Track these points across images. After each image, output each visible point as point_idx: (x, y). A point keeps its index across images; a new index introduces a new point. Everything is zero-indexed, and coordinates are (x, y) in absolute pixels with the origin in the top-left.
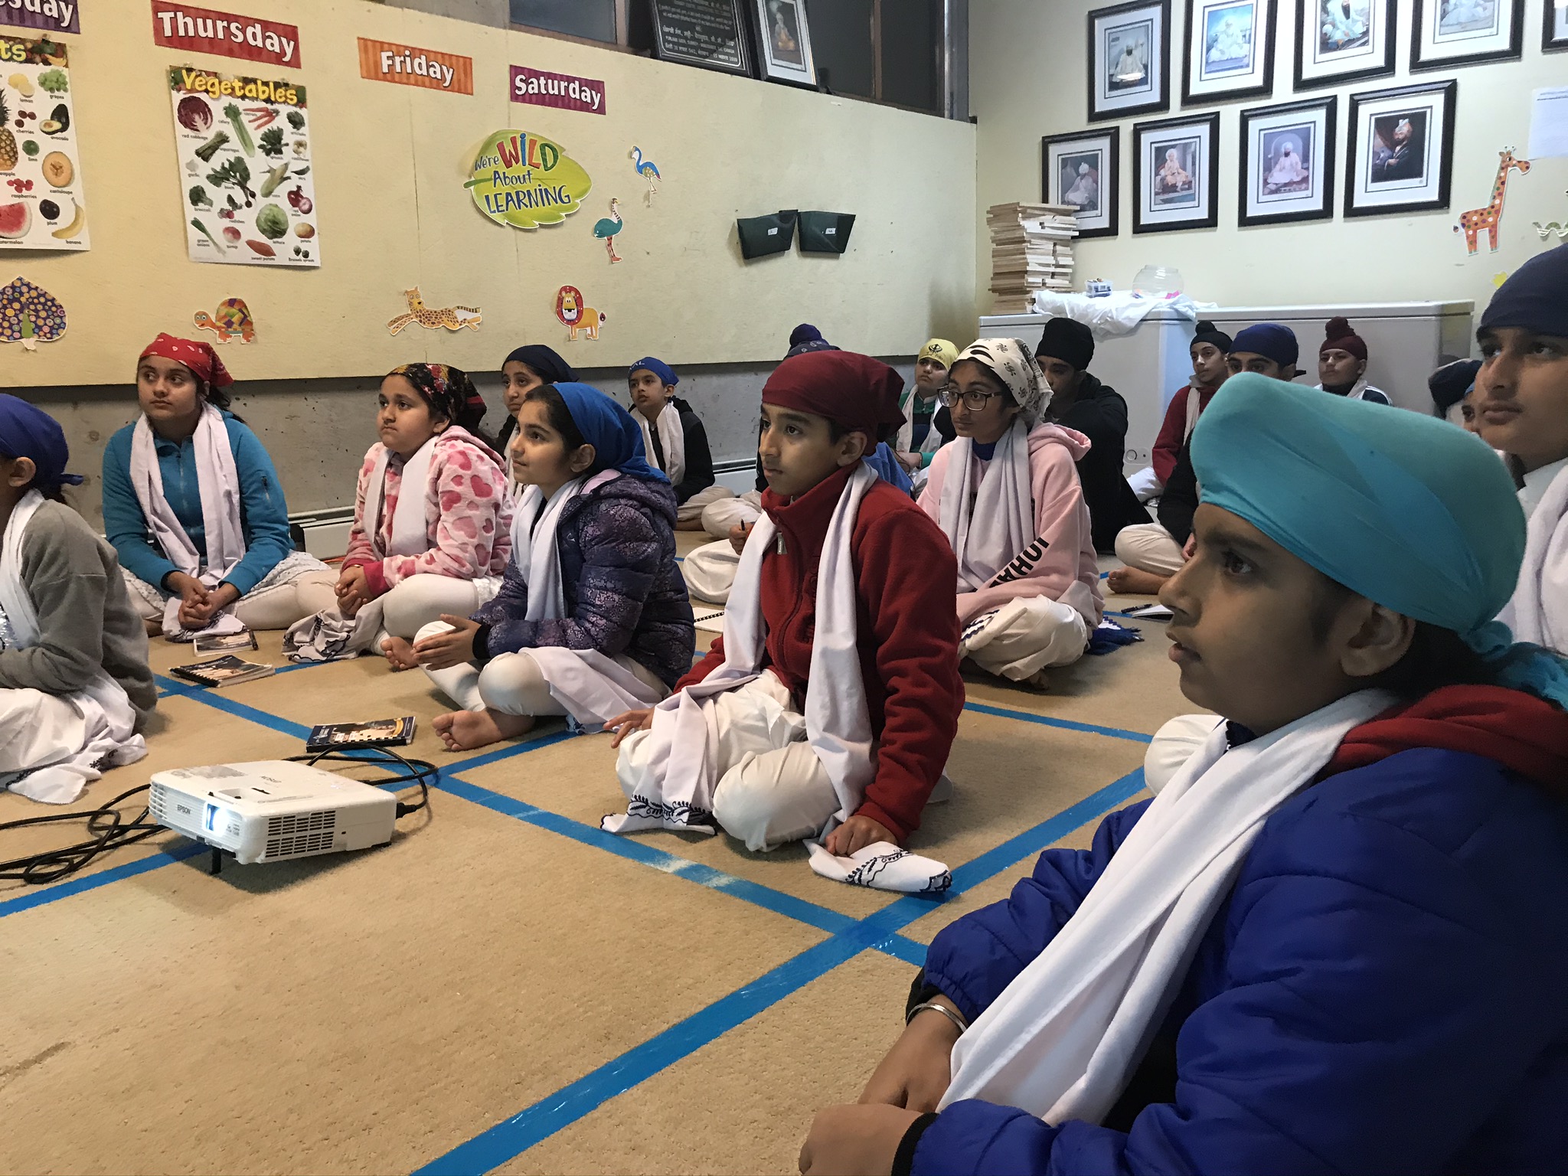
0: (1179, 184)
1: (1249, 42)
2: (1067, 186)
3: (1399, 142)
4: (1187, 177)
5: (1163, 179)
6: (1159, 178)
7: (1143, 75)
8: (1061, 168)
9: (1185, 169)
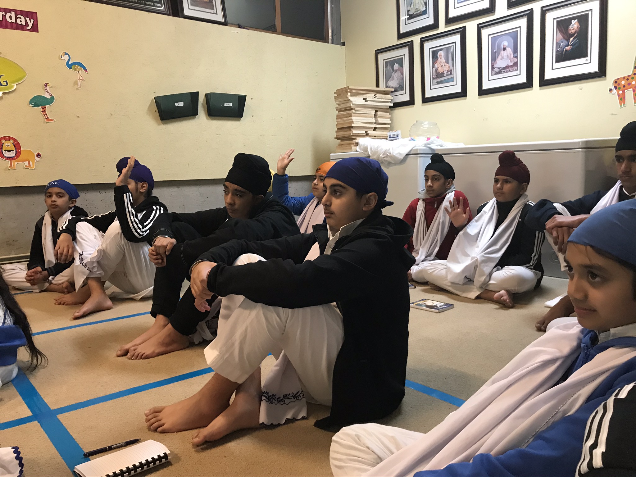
0: (445, 72)
2: (388, 78)
4: (449, 67)
5: (436, 70)
6: (434, 69)
7: (424, 9)
8: (386, 68)
9: (448, 63)
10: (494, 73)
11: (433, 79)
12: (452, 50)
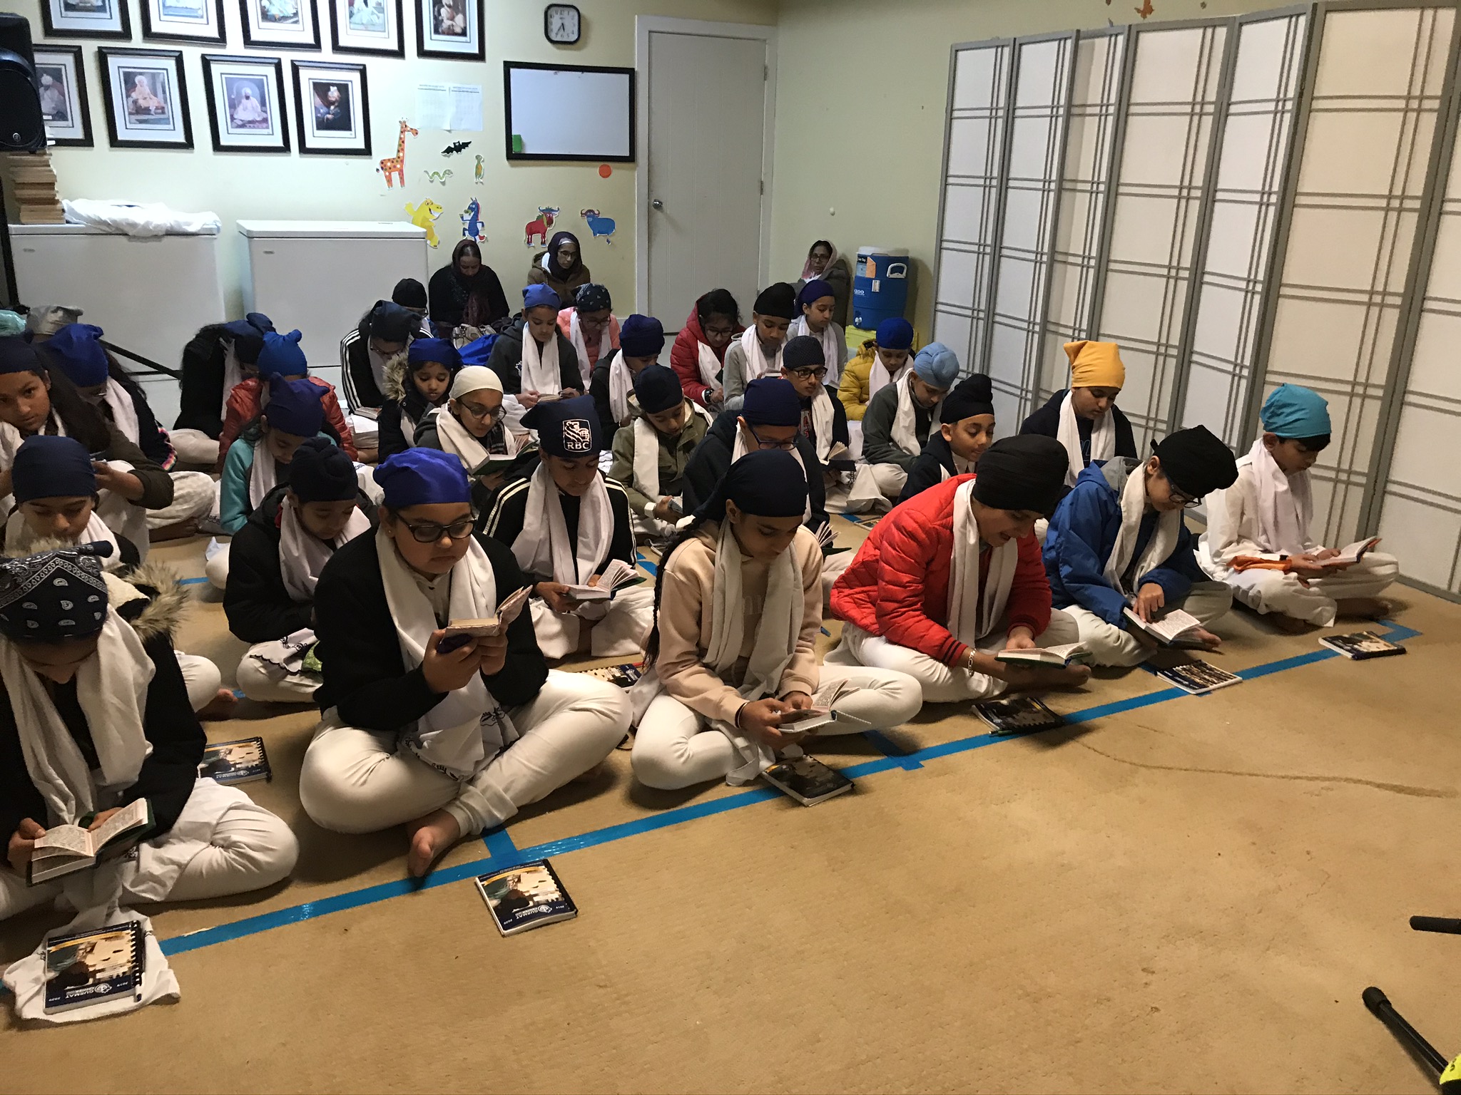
4: (159, 102)
7: (100, 4)
9: (156, 95)
10: (234, 125)
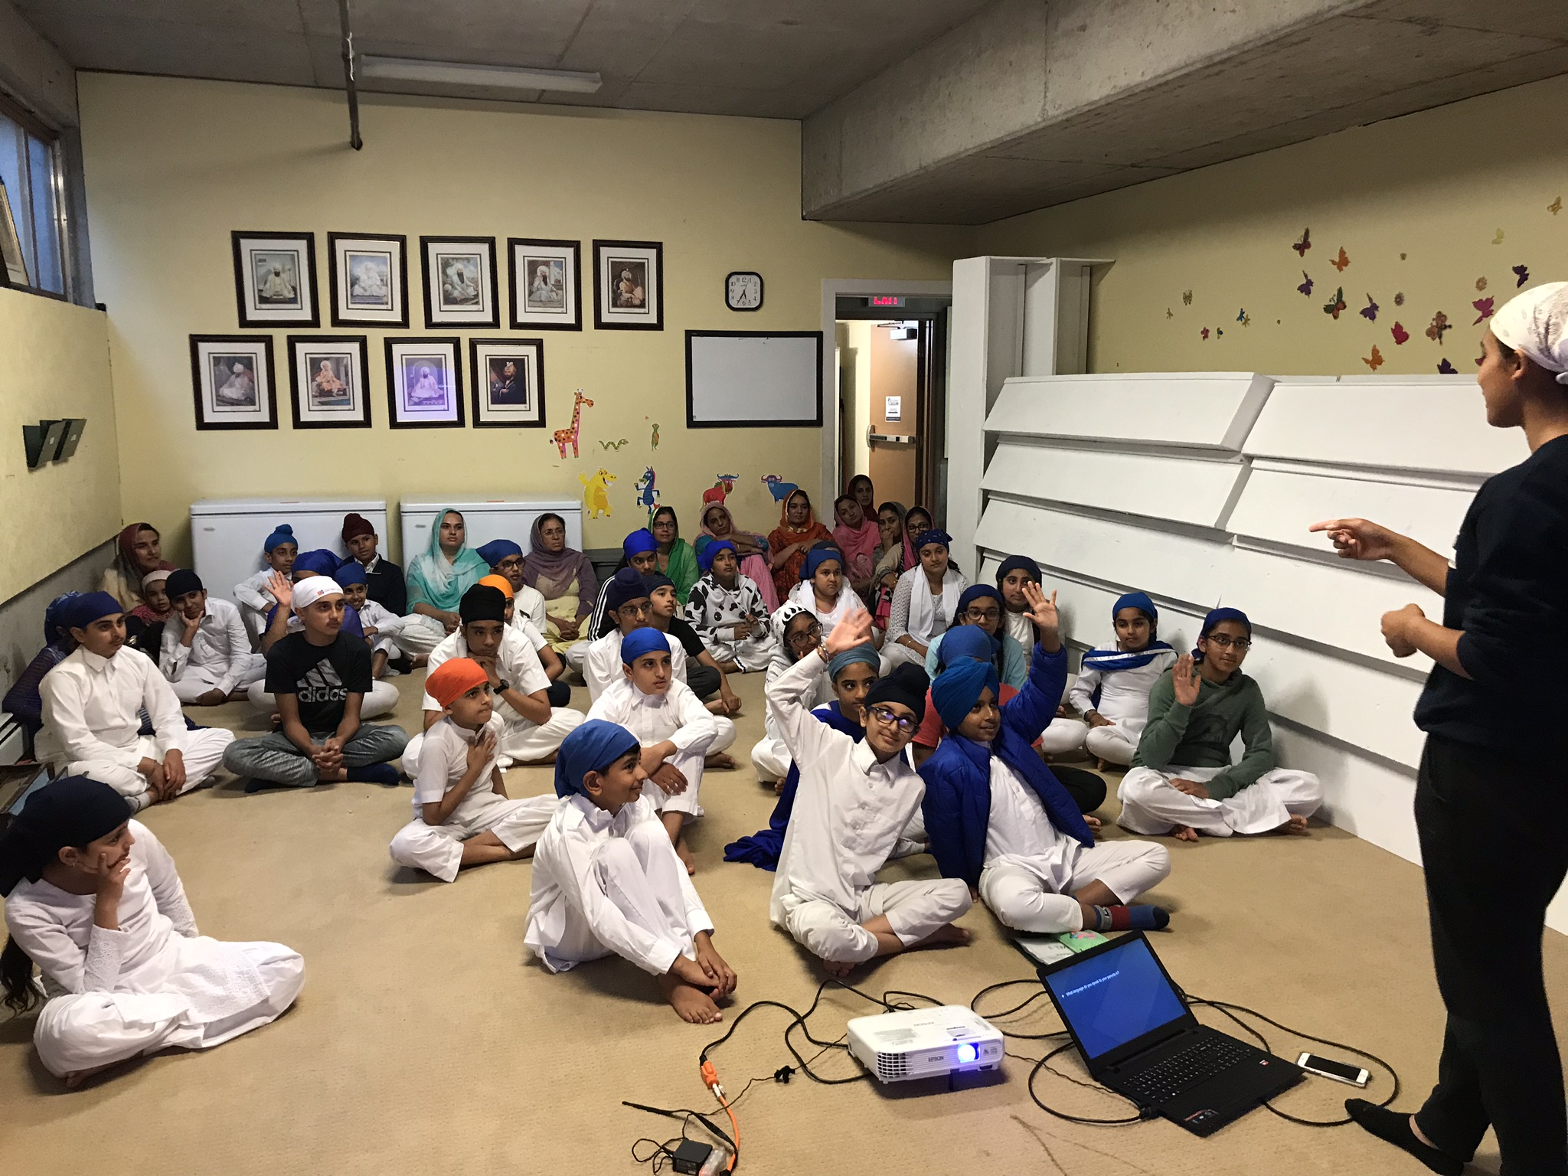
0: (335, 391)
1: (387, 285)
2: (221, 382)
3: (508, 378)
4: (341, 385)
5: (319, 385)
6: (315, 383)
7: (292, 296)
8: (215, 365)
9: (339, 379)
11: (314, 396)
12: (345, 362)
